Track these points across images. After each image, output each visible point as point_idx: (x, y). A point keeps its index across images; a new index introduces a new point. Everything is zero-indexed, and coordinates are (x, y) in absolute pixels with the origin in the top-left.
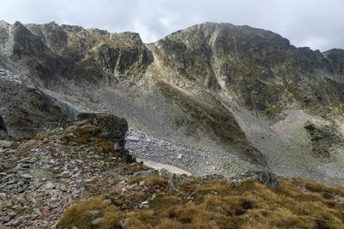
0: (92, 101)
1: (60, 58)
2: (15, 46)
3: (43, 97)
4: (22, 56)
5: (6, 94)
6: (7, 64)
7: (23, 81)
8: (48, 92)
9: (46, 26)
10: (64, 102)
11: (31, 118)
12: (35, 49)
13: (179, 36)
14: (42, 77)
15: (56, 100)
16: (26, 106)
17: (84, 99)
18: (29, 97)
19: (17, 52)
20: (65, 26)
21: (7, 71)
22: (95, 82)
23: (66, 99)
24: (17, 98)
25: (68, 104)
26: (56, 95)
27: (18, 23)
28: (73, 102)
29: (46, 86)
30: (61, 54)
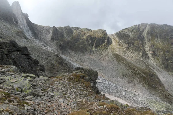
0: (81, 61)
1: (70, 41)
2: (52, 36)
3: (61, 59)
4: (54, 40)
5: (46, 56)
6: (48, 44)
7: (54, 51)
8: (63, 56)
9: (65, 27)
10: (69, 61)
11: (55, 67)
12: (60, 38)
13: (126, 31)
14: (61, 50)
15: (66, 60)
16: (53, 62)
17: (78, 60)
18: (55, 58)
19: (53, 39)
20: (72, 27)
21: (48, 47)
22: (83, 53)
23: (70, 60)
24: (51, 58)
25: (71, 62)
26: (66, 58)
27: (54, 27)
28: (73, 62)
29: (62, 54)
30: (70, 40)
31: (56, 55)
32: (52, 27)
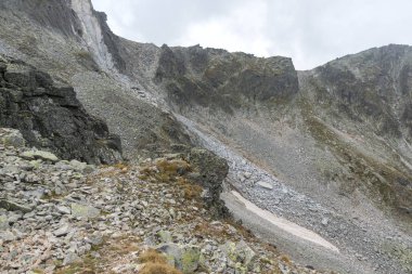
0: (224, 132)
1: (199, 83)
2: (159, 69)
3: (176, 124)
4: (163, 79)
5: (142, 116)
6: (148, 87)
7: (160, 104)
8: (181, 119)
9: (190, 48)
10: (196, 131)
12: (177, 73)
14: (178, 102)
15: (187, 127)
16: (157, 131)
17: (217, 130)
18: (162, 122)
19: (159, 75)
20: (209, 49)
21: (147, 94)
22: (231, 112)
23: (198, 128)
24: (151, 121)
25: (200, 134)
26: (188, 122)
27: (165, 46)
28: (205, 133)
29: (180, 112)
30: (200, 79)
31: (164, 115)
32: (160, 46)
